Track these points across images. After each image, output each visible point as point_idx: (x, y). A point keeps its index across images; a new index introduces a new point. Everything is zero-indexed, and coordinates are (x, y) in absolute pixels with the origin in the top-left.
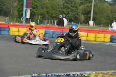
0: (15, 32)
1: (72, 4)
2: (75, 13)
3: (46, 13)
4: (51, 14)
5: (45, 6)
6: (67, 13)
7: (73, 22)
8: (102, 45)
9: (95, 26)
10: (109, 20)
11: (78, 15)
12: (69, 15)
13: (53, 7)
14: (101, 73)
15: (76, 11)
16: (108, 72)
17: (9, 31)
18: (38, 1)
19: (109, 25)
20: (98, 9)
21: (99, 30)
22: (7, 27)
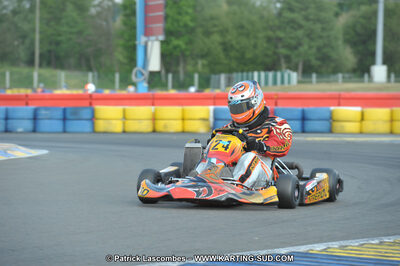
0: (114, 122)
2: (320, 40)
3: (220, 49)
4: (237, 51)
5: (215, 26)
6: (293, 42)
7: (317, 72)
9: (396, 81)
11: (332, 48)
12: (302, 49)
13: (242, 27)
15: (325, 34)
17: (93, 119)
18: (190, 11)
22: (86, 108)
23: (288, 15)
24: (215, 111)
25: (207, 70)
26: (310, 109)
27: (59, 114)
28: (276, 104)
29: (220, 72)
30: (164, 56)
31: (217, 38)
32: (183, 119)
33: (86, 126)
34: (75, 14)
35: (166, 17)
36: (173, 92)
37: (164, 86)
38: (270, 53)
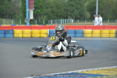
0: (20, 34)
1: (77, 1)
2: (80, 10)
3: (51, 12)
4: (56, 13)
5: (49, 6)
6: (72, 11)
7: (79, 19)
8: (107, 41)
10: (115, 15)
11: (83, 12)
12: (74, 12)
13: (57, 6)
14: (103, 70)
15: (81, 8)
16: (111, 68)
17: (13, 33)
19: (116, 20)
20: (103, 5)
21: (104, 26)
22: (11, 30)
23: (70, 3)
24: (49, 31)
25: (47, 19)
26: (77, 30)
27: (3, 32)
28: (67, 29)
29: (51, 19)
30: (34, 15)
31: (50, 9)
32: (40, 33)
33: (11, 36)
34: (7, 2)
35: (35, 3)
36: (37, 25)
37: (35, 24)
38: (65, 14)
